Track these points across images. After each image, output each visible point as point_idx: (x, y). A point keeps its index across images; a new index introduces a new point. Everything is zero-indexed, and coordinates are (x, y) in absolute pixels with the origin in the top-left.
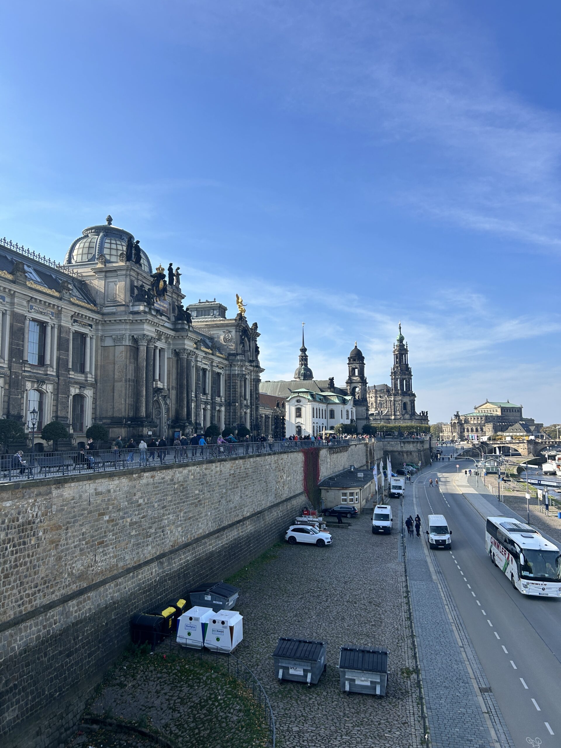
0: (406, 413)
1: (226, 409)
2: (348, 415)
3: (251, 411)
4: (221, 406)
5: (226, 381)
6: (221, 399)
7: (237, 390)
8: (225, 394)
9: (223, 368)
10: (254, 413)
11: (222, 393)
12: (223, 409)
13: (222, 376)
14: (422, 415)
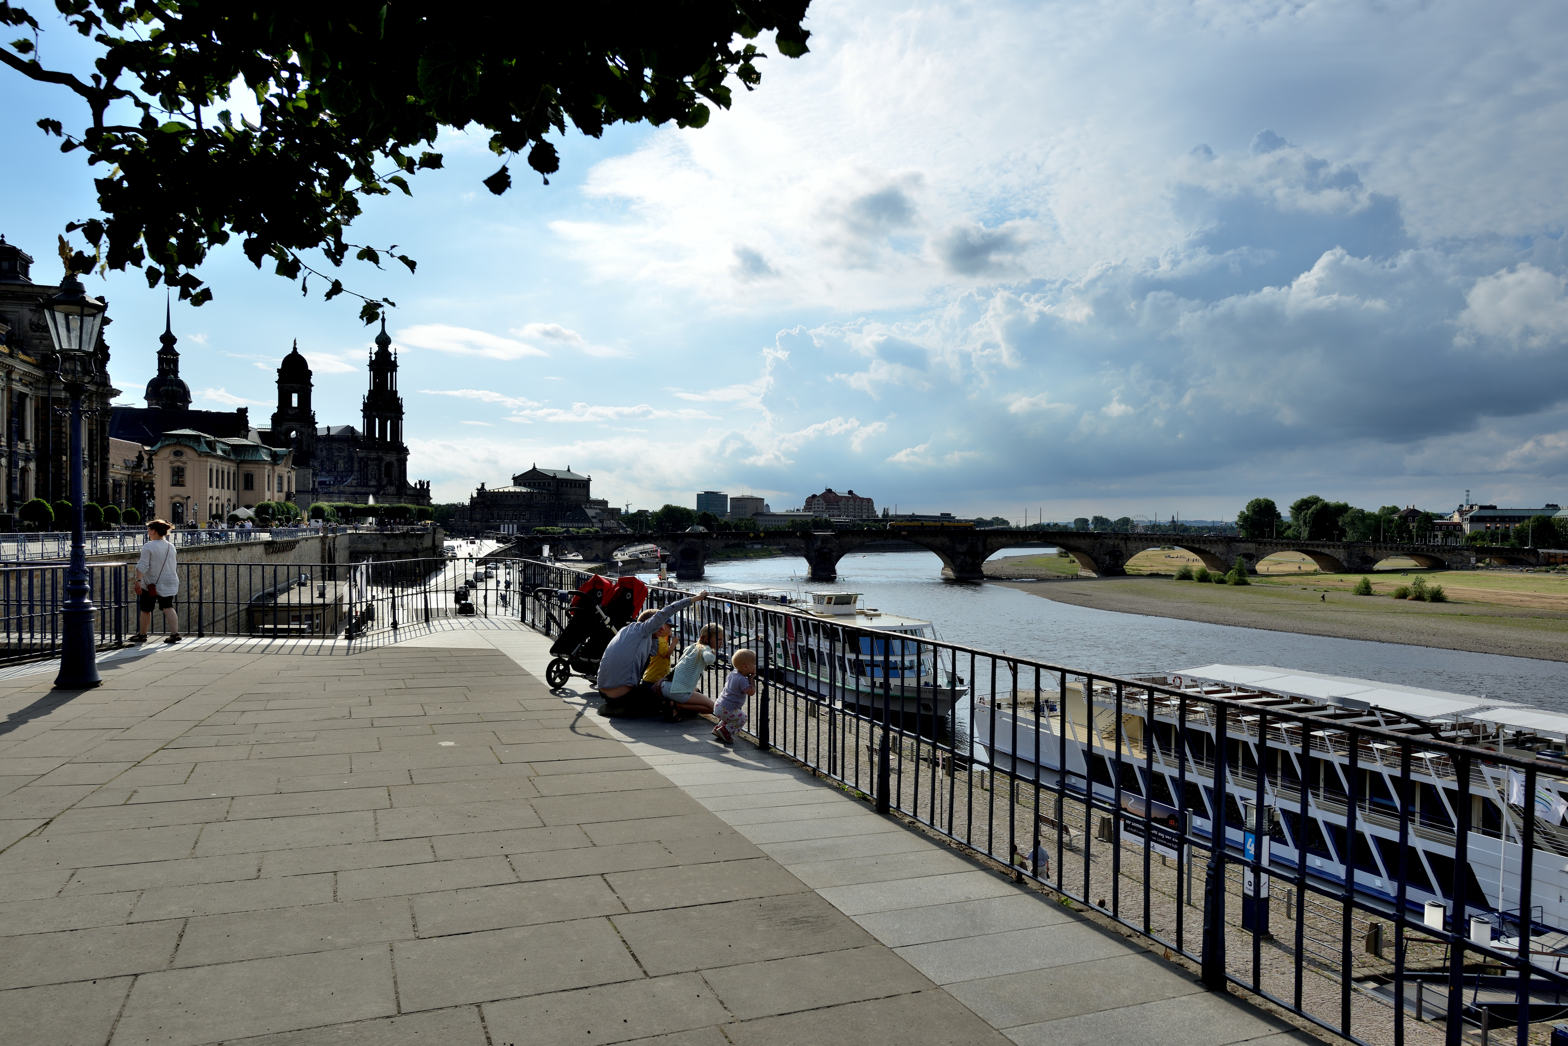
0: (390, 483)
1: (37, 466)
2: (280, 484)
3: (91, 472)
4: (27, 460)
5: (37, 410)
6: (27, 446)
7: (64, 430)
8: (37, 436)
9: (31, 384)
10: (97, 475)
11: (29, 434)
12: (32, 466)
13: (28, 400)
14: (418, 487)
